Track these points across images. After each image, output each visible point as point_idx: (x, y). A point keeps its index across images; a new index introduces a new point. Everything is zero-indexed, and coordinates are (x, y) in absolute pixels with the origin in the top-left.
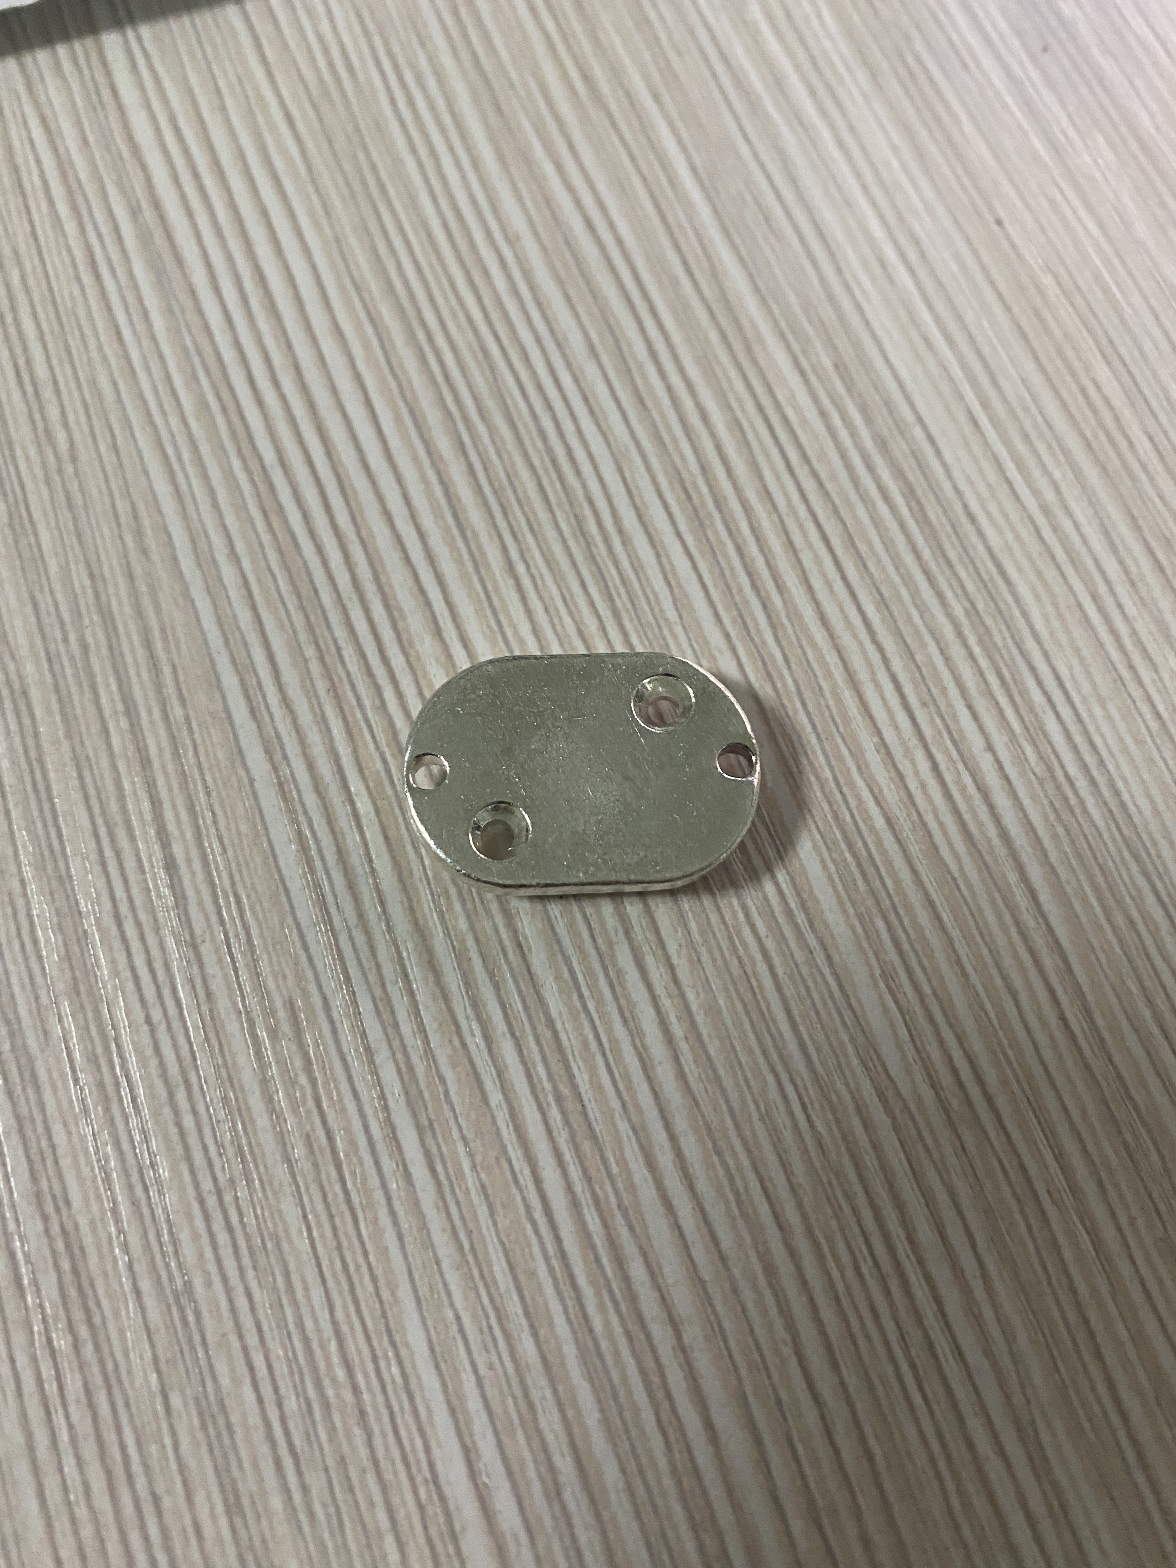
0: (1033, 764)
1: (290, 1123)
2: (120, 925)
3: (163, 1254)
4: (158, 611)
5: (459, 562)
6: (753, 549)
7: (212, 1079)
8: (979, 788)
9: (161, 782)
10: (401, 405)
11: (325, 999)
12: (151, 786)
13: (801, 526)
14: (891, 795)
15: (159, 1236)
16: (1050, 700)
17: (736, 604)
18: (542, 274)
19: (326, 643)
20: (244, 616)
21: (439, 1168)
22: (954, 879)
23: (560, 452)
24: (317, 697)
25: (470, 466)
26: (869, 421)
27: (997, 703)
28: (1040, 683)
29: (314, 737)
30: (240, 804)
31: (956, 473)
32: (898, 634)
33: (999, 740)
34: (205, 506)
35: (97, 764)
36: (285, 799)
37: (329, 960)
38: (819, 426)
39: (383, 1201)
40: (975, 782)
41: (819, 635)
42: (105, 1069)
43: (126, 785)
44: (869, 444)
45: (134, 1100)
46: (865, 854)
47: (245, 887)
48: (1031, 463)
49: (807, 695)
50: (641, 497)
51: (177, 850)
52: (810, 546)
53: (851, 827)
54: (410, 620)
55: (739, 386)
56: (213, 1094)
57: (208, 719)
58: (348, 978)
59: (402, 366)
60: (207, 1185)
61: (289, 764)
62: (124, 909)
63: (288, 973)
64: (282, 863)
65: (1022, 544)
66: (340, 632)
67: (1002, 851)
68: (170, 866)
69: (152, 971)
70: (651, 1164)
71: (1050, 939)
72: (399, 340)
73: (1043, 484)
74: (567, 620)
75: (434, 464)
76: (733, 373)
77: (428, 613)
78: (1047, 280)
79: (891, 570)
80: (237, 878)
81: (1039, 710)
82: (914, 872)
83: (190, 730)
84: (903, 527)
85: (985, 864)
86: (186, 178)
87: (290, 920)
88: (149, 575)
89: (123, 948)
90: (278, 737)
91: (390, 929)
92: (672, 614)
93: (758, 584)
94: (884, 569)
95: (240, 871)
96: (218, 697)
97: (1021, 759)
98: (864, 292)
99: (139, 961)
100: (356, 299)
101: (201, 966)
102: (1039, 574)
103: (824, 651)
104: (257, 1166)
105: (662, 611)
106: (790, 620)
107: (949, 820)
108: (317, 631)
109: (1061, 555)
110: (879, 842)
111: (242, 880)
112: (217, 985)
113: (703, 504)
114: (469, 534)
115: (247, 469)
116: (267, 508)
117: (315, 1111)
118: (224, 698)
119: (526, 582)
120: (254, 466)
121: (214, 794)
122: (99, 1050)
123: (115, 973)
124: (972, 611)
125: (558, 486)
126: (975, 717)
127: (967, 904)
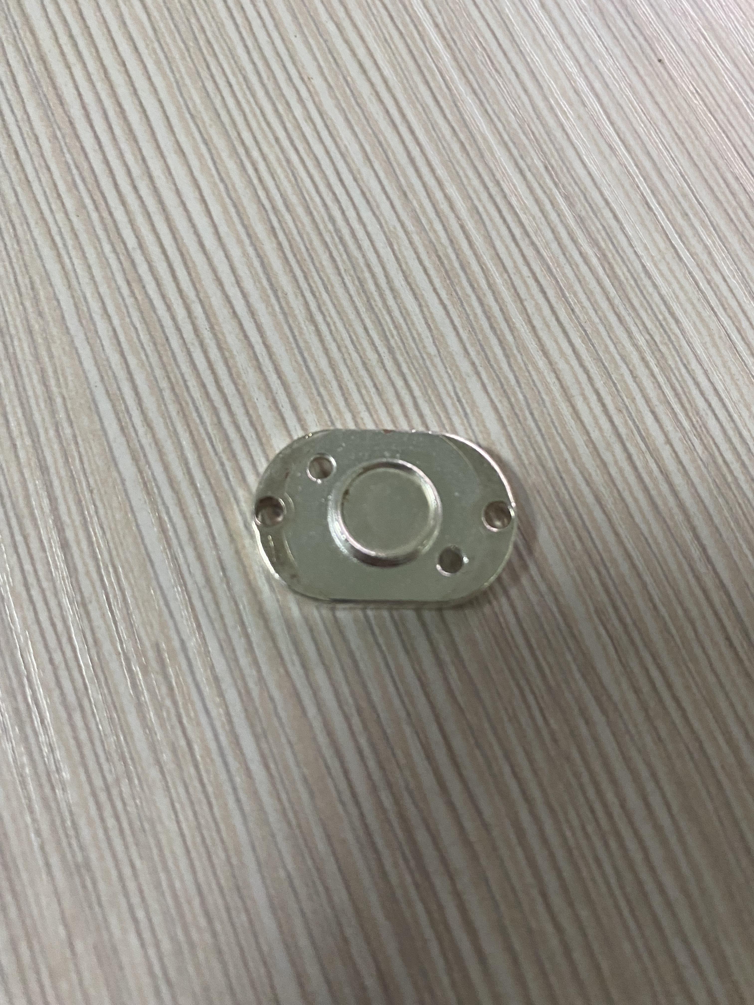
0: (700, 452)
1: (159, 736)
2: (28, 590)
3: (67, 836)
4: (51, 357)
5: (273, 314)
6: (490, 299)
7: (101, 704)
8: (661, 472)
9: (56, 483)
10: (227, 200)
11: (182, 642)
12: (49, 487)
13: (525, 283)
14: (598, 478)
15: (63, 821)
16: (710, 405)
17: (479, 340)
18: (328, 104)
19: (175, 377)
20: (115, 359)
21: (272, 766)
22: (646, 539)
23: (345, 232)
24: (170, 418)
25: (279, 244)
26: (571, 205)
27: (673, 409)
28: (702, 393)
29: (168, 446)
30: (115, 498)
31: (635, 243)
32: (599, 360)
33: (675, 436)
34: (84, 279)
35: (8, 471)
36: (148, 494)
37: (184, 613)
38: (535, 210)
39: (230, 790)
40: (659, 467)
41: (541, 363)
42: (20, 698)
43: (31, 486)
44: (572, 222)
45: (42, 722)
46: (580, 522)
47: (120, 561)
48: (689, 232)
49: (534, 405)
50: (406, 263)
51: (70, 534)
52: (532, 296)
53: (569, 503)
54: (237, 359)
55: (476, 182)
56: (101, 715)
57: (90, 436)
58: (199, 626)
59: (228, 173)
60: (98, 782)
61: (150, 467)
62: (31, 579)
63: (154, 622)
64: (147, 541)
65: (686, 293)
66: (186, 368)
67: (679, 517)
68: (65, 546)
69: (53, 625)
70: (429, 757)
71: (717, 581)
72: (225, 154)
73: (699, 249)
74: (355, 355)
75: (252, 244)
76: (471, 173)
77: (251, 353)
78: (696, 102)
79: (591, 312)
80: (114, 553)
81: (702, 413)
82: (617, 534)
83: (77, 443)
84: (599, 282)
85: (668, 526)
86: (64, 39)
87: (154, 583)
88: (44, 331)
89: (31, 608)
90: (142, 447)
91: (230, 588)
92: (432, 350)
93: (495, 325)
94: (587, 313)
95: (116, 549)
96: (96, 418)
97: (692, 449)
98: (564, 113)
99: (43, 616)
100: (192, 125)
101: (90, 621)
102: (699, 314)
103: (546, 373)
104: (135, 768)
105: (424, 347)
106: (519, 352)
107: (640, 495)
108: (169, 369)
109: (714, 301)
110: (590, 513)
111: (118, 555)
112: (101, 634)
113: (453, 268)
114: (280, 294)
115: (115, 251)
116: (130, 278)
117: (177, 725)
118: (101, 419)
119: (323, 328)
120: (120, 248)
121: (95, 491)
122: (15, 685)
123: (26, 626)
124: (652, 342)
125: (345, 256)
126: (657, 419)
127: (656, 557)
